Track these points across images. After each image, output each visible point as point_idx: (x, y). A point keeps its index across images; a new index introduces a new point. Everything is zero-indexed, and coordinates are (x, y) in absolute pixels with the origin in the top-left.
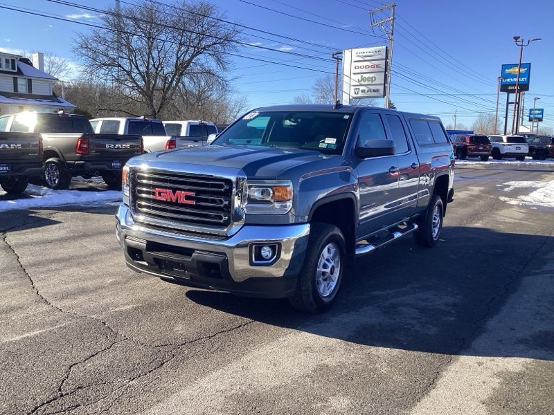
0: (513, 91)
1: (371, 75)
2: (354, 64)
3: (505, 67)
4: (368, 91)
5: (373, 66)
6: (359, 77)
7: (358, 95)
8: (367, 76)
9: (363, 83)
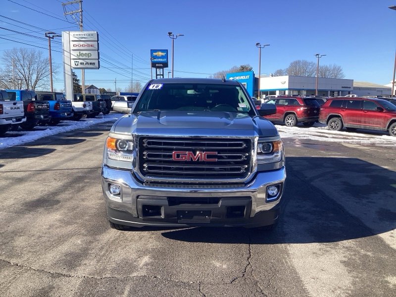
0: (159, 67)
1: (87, 52)
2: (72, 43)
3: (153, 51)
4: (86, 64)
5: (88, 45)
6: (77, 53)
7: (78, 67)
8: (84, 52)
9: (81, 57)
